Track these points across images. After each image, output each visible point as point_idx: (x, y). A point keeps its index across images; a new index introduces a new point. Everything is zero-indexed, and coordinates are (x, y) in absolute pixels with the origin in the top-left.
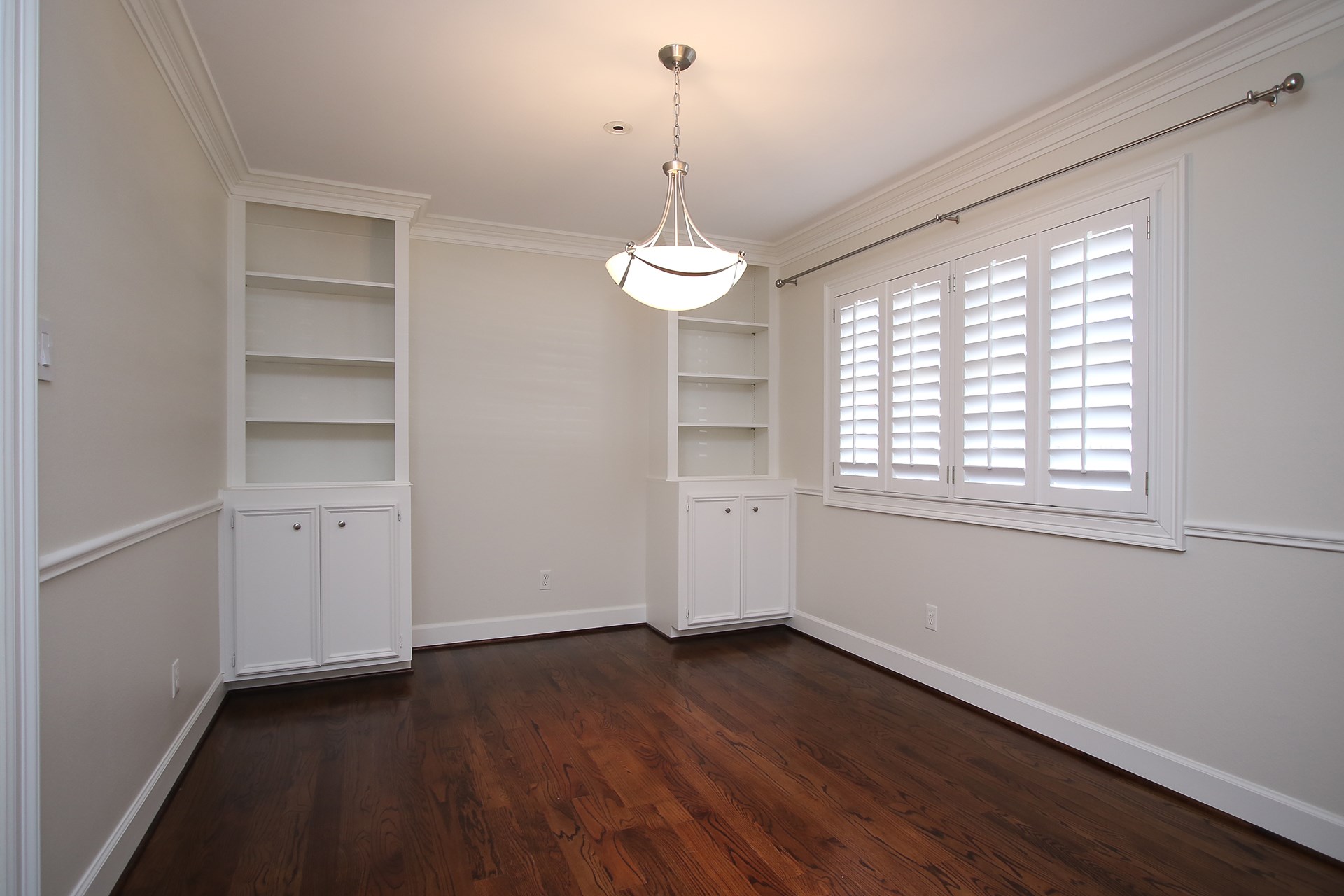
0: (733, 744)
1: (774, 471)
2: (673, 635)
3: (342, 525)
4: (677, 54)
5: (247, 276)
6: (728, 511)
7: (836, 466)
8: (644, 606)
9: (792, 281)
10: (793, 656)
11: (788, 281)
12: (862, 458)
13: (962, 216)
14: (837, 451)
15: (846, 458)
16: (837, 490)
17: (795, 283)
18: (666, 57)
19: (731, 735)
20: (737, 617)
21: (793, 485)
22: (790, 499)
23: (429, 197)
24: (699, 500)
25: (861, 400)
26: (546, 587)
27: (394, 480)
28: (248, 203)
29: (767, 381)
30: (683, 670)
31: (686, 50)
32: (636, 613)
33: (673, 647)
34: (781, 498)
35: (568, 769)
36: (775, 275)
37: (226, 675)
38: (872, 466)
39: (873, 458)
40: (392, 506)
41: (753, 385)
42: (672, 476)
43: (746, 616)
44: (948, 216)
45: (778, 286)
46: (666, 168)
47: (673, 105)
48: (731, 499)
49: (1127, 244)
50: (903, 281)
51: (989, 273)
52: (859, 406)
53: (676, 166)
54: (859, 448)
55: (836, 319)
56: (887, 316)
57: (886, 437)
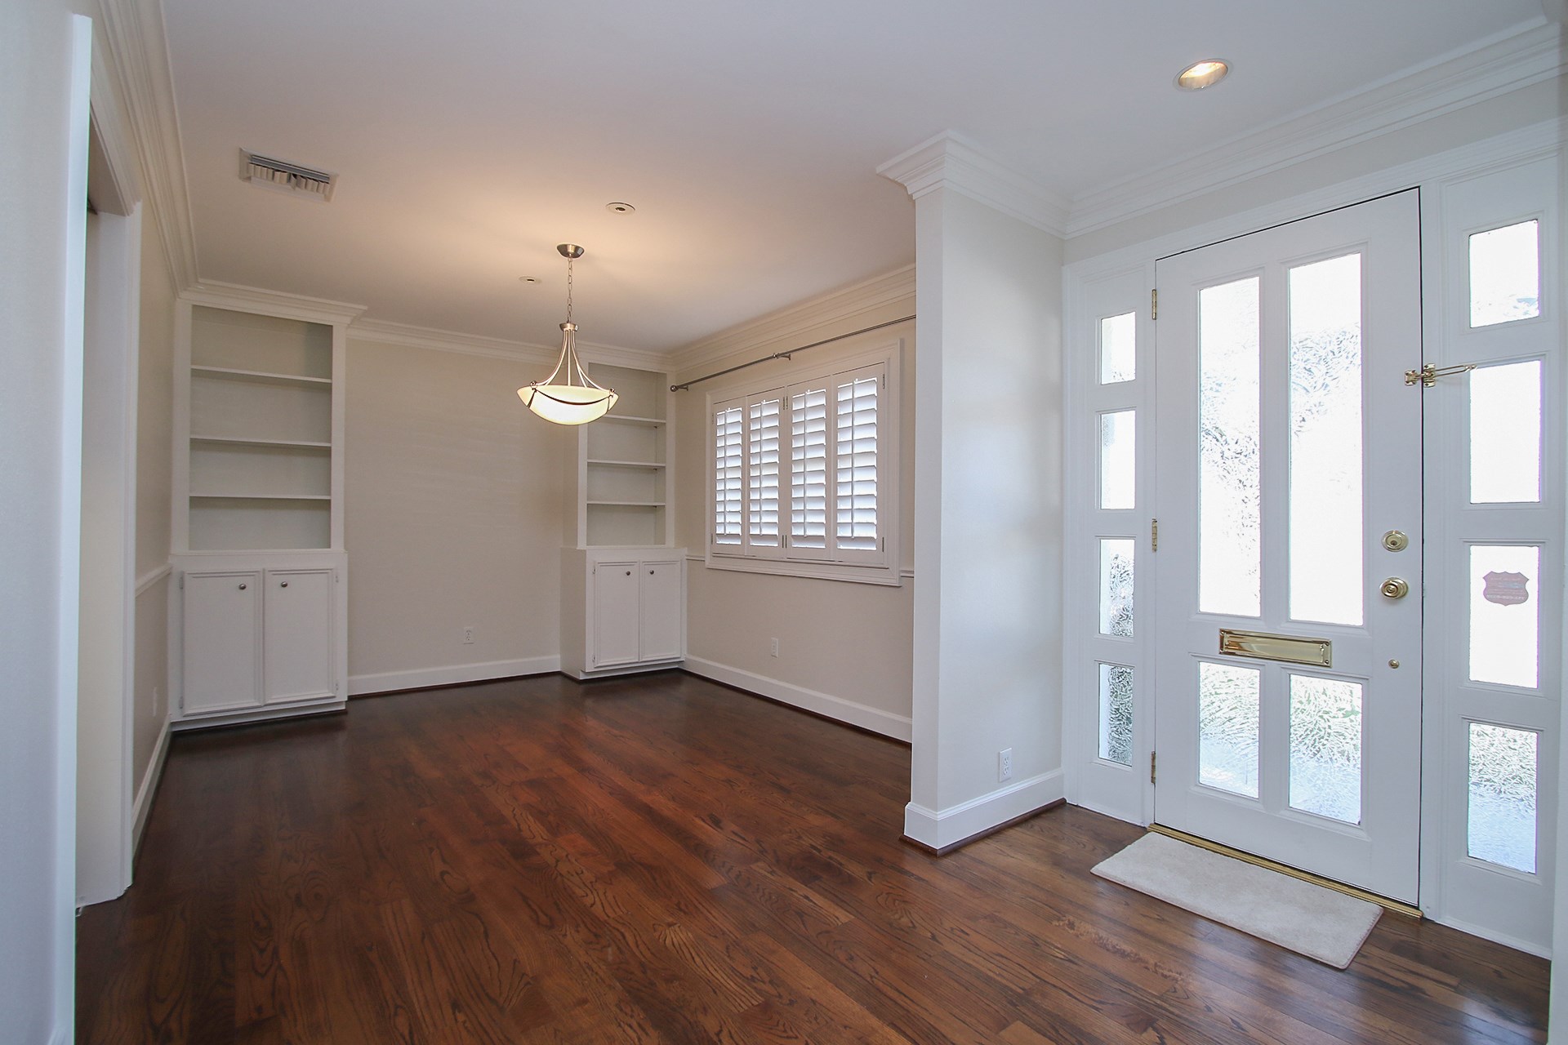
0: (616, 736)
1: (671, 541)
2: (582, 677)
3: (285, 586)
4: (571, 250)
5: (192, 369)
6: (628, 574)
7: (714, 536)
8: (559, 656)
9: (685, 387)
10: (685, 689)
11: (681, 387)
12: (731, 530)
13: (792, 355)
14: (714, 524)
15: (720, 530)
16: (716, 555)
17: (687, 389)
18: (563, 250)
19: (616, 732)
20: (637, 661)
21: (684, 552)
22: (681, 564)
23: (365, 308)
24: (603, 564)
25: (730, 486)
26: (469, 642)
27: (330, 547)
28: (194, 306)
29: (664, 467)
30: (592, 707)
31: (577, 248)
32: (553, 662)
33: (581, 688)
34: (675, 562)
35: (488, 757)
36: (672, 381)
37: (174, 715)
38: (736, 536)
39: (738, 530)
40: (331, 569)
41: (656, 469)
42: (582, 544)
43: (644, 660)
44: (783, 355)
45: (672, 391)
46: (562, 327)
47: (567, 283)
48: (631, 564)
49: (874, 391)
50: (757, 396)
51: (805, 399)
52: (728, 489)
53: (569, 327)
54: (728, 522)
55: (714, 422)
56: (746, 422)
57: (745, 513)
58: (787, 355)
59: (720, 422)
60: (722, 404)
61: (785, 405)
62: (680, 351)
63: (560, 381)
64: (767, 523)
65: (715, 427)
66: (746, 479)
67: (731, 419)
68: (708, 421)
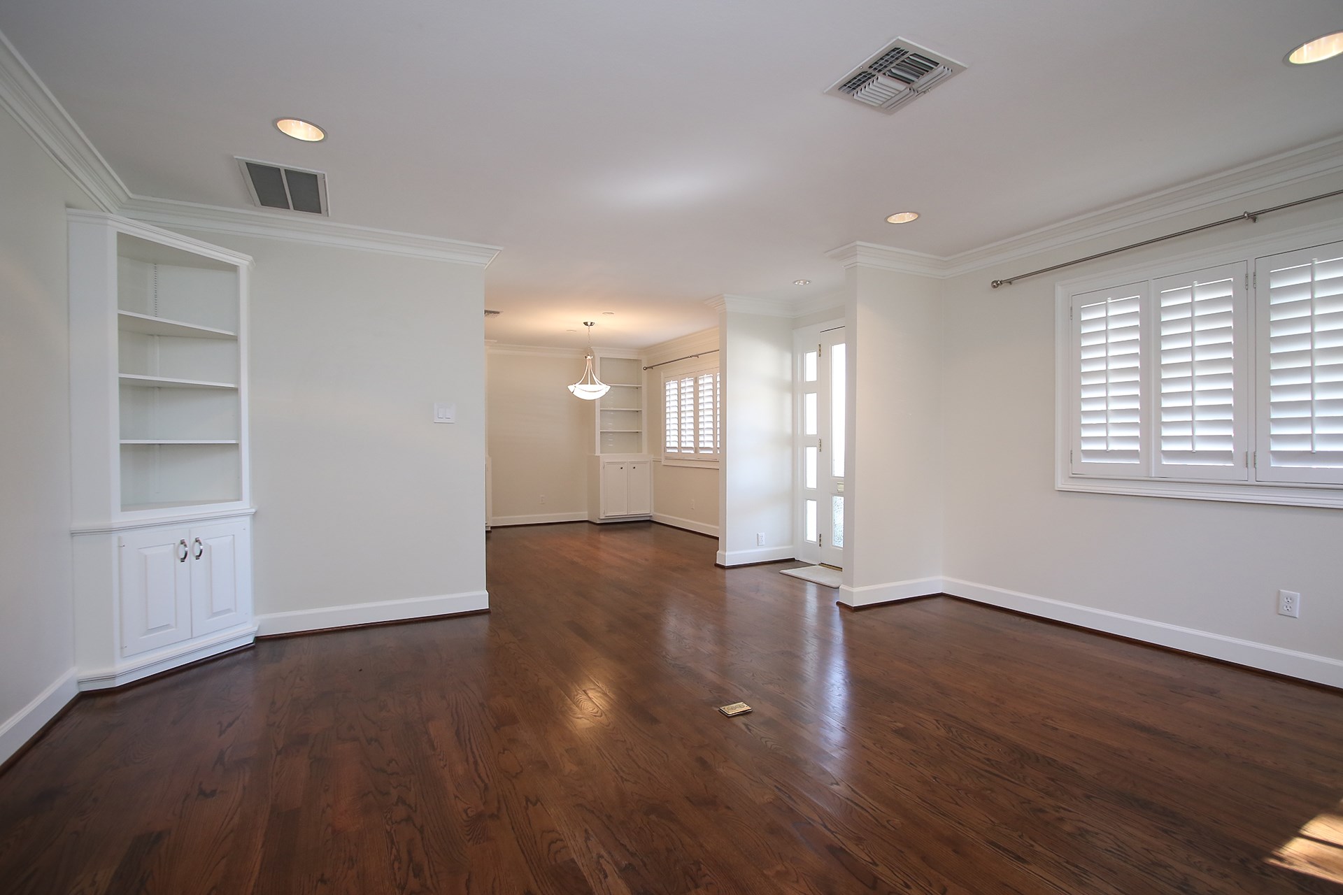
1: (645, 451)
2: (598, 522)
4: (589, 324)
6: (622, 468)
7: (666, 448)
8: (587, 512)
11: (649, 368)
14: (665, 442)
16: (667, 458)
17: (652, 369)
18: (586, 324)
20: (627, 514)
21: (651, 456)
22: (651, 463)
24: (609, 463)
29: (641, 411)
30: (603, 537)
31: (591, 323)
32: (584, 515)
33: (598, 527)
34: (645, 463)
36: (645, 365)
41: (637, 412)
42: (598, 453)
43: (631, 513)
44: (695, 356)
46: (586, 357)
47: (588, 338)
48: (623, 463)
50: (684, 375)
52: (671, 423)
53: (589, 357)
54: (672, 441)
55: (665, 387)
56: (679, 389)
57: (679, 436)
58: (697, 356)
59: (667, 387)
60: (669, 378)
61: (696, 381)
62: (648, 349)
63: (585, 382)
64: (688, 441)
65: (665, 391)
66: (679, 418)
67: (672, 386)
68: (662, 388)
